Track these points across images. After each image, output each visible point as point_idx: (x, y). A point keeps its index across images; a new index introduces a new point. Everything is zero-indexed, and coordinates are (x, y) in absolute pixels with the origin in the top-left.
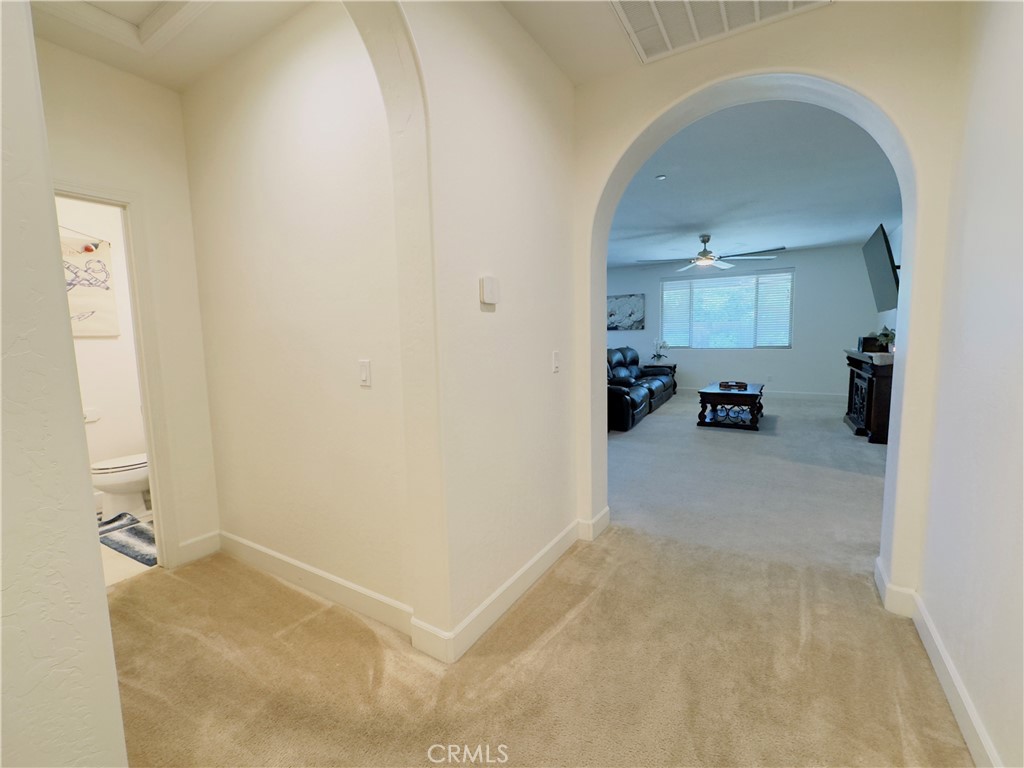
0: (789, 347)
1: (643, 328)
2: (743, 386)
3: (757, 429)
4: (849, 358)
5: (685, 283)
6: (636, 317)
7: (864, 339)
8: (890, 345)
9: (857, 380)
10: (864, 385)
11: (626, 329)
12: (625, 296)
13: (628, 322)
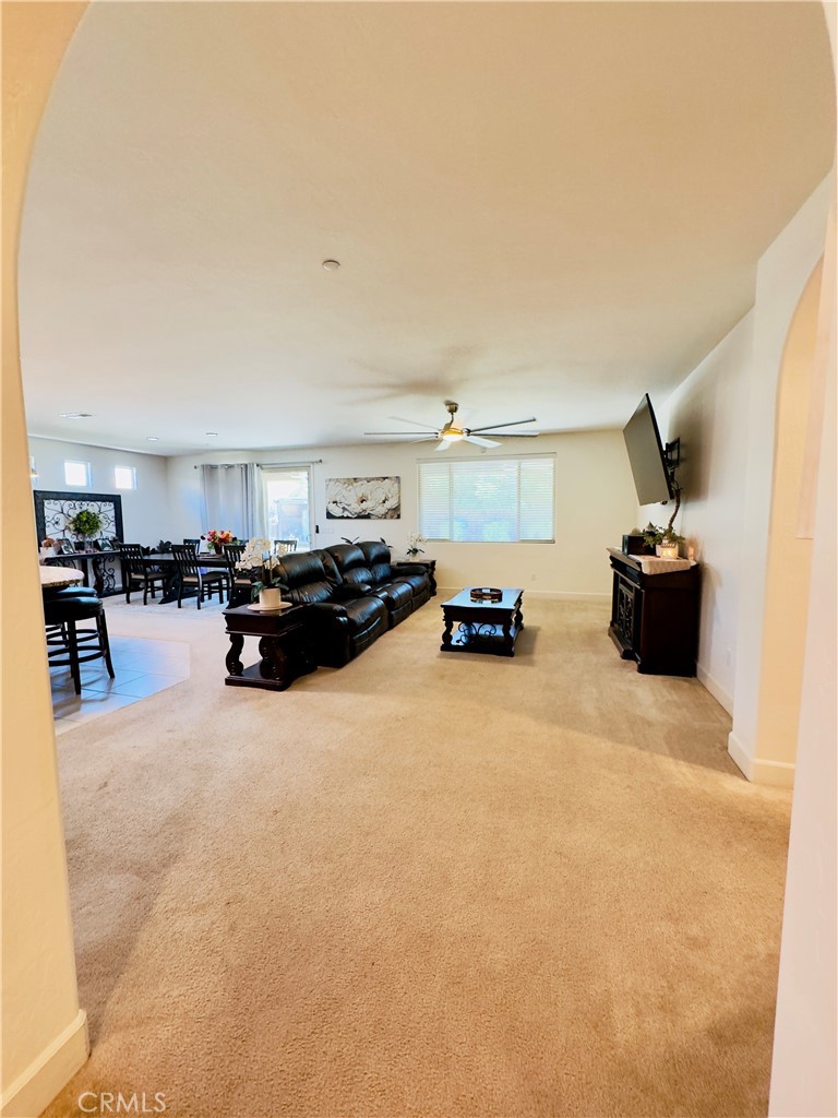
0: (553, 542)
1: (399, 517)
2: (497, 595)
3: (511, 654)
4: (612, 558)
5: (444, 466)
6: (391, 504)
7: (629, 537)
8: (658, 547)
9: (621, 586)
10: (631, 596)
11: (380, 518)
12: (378, 479)
13: (381, 510)
